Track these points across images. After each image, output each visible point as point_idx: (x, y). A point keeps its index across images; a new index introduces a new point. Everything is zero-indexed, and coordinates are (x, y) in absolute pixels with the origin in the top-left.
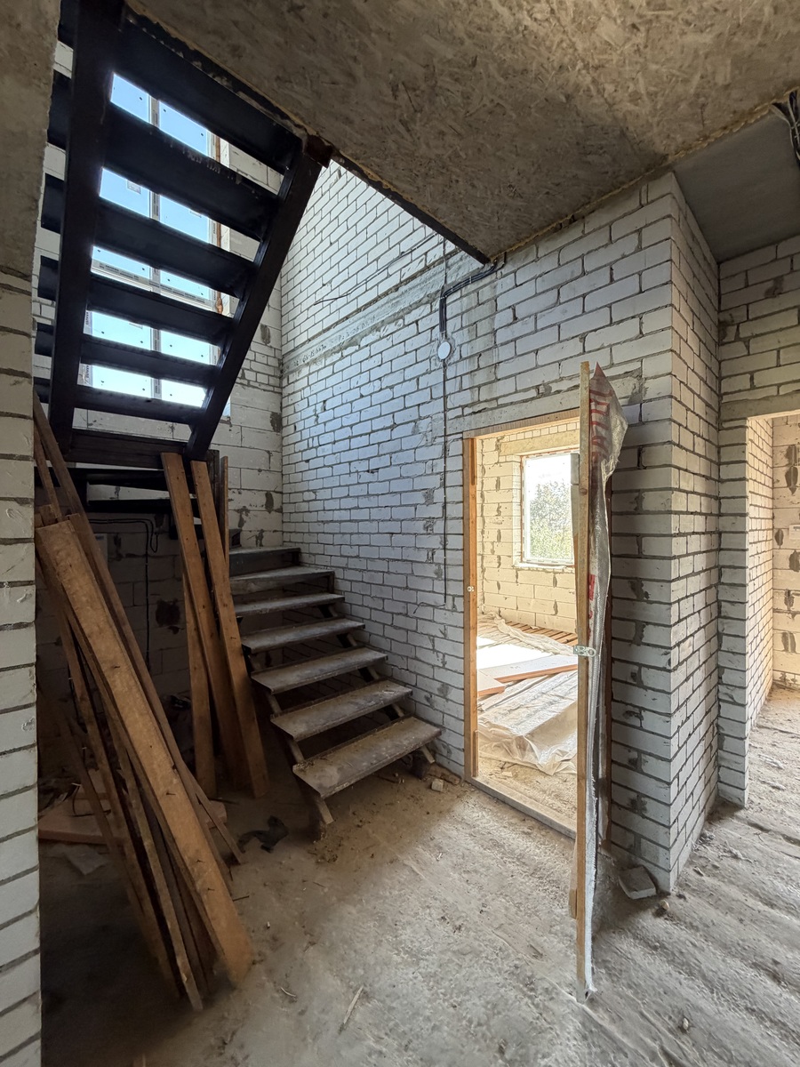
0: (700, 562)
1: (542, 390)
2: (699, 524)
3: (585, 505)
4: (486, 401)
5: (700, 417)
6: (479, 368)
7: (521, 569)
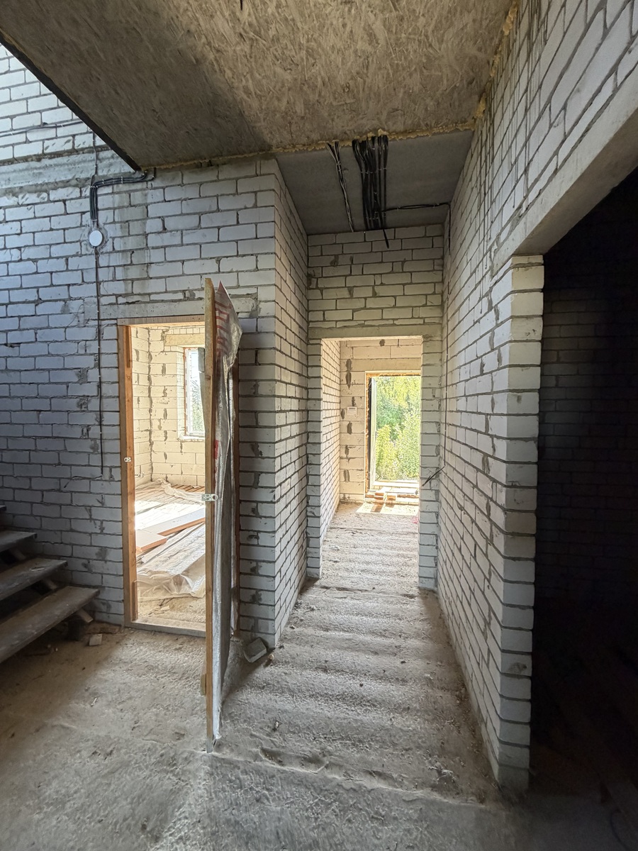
0: (295, 430)
1: (187, 294)
2: (294, 404)
3: (209, 388)
4: (139, 294)
5: (295, 334)
6: (131, 264)
7: (185, 441)
